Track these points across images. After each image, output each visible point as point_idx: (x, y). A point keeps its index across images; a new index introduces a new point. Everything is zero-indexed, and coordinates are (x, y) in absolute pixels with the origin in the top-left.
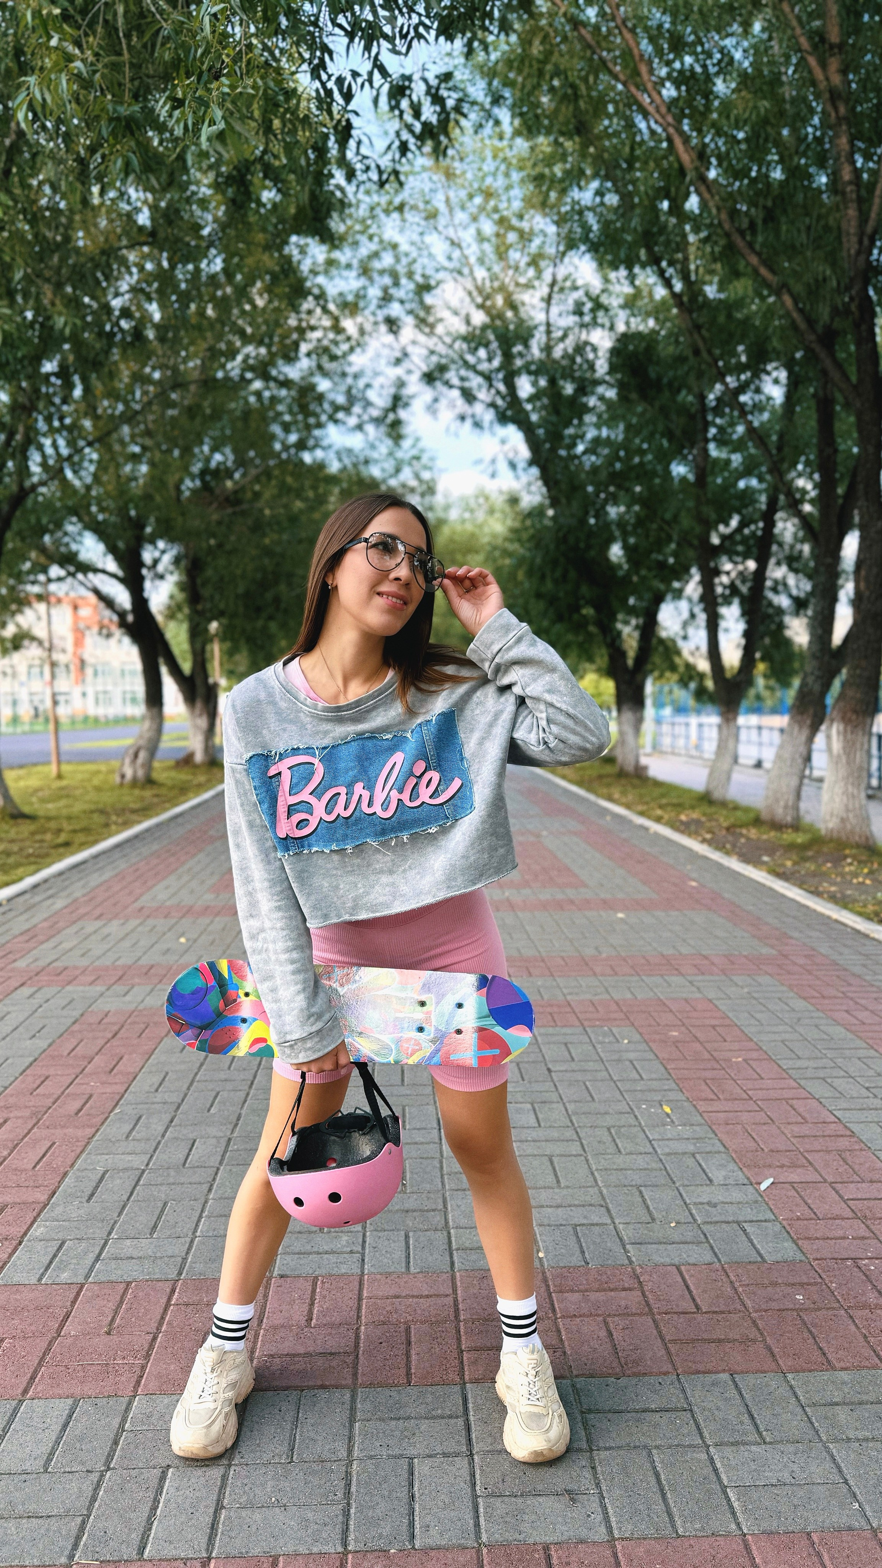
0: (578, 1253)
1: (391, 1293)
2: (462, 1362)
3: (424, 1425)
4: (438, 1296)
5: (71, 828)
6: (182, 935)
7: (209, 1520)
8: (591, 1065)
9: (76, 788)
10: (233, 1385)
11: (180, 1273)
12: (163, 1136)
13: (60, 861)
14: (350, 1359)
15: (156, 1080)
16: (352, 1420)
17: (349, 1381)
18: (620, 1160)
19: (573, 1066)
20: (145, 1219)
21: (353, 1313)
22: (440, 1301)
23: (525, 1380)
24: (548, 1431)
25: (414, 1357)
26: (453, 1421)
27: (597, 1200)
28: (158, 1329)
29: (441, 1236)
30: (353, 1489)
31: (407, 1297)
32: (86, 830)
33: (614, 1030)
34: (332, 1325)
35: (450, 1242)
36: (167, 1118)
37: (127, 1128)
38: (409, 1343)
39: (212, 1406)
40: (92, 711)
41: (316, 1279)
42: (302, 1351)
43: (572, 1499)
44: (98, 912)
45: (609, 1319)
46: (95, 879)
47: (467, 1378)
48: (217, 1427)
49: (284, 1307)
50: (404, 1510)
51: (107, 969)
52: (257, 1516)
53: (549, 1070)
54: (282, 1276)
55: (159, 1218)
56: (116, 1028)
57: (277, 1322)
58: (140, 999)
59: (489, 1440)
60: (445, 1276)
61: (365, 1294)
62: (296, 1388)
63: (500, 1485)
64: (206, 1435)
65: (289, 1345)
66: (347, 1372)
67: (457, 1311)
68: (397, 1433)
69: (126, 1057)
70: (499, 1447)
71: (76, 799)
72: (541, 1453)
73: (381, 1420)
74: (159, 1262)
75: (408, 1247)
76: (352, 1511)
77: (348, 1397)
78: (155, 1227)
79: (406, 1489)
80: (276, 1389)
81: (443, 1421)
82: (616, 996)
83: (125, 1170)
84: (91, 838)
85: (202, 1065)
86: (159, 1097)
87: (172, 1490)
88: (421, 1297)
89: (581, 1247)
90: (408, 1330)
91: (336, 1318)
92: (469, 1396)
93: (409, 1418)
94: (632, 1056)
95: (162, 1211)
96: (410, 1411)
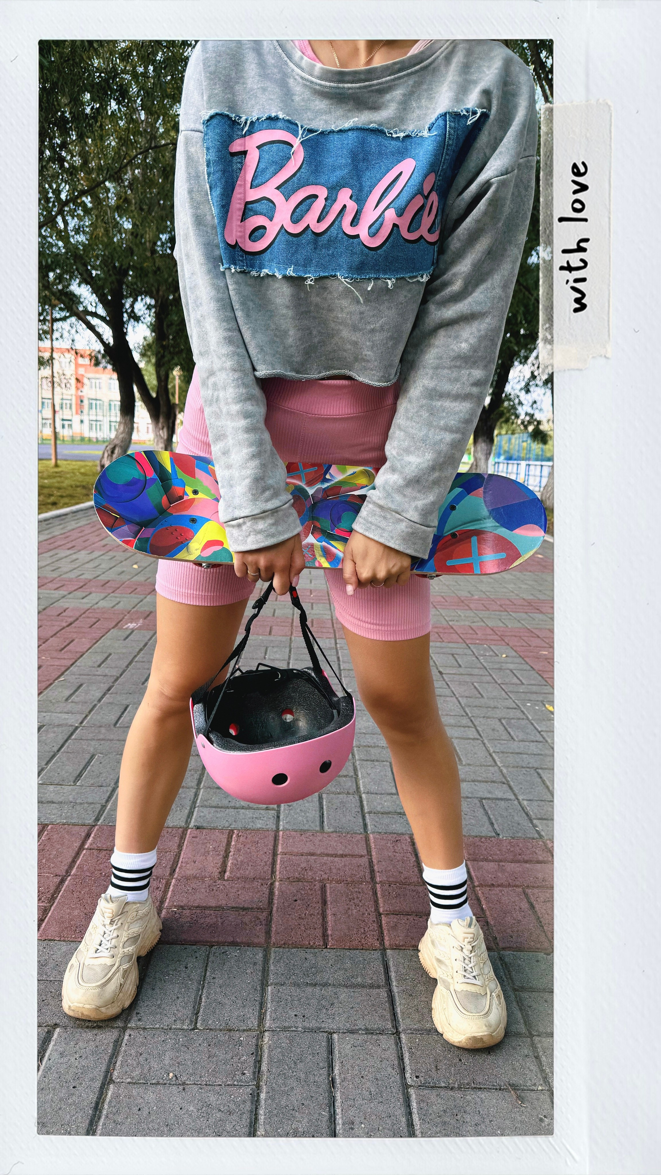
0: (487, 824)
1: (306, 850)
2: (381, 926)
3: (344, 994)
4: (352, 856)
5: (59, 494)
6: (136, 563)
7: (93, 1097)
8: (476, 671)
9: (68, 473)
10: (134, 939)
11: (97, 819)
12: (100, 701)
13: (46, 512)
14: (263, 916)
15: (100, 658)
16: (264, 984)
17: (262, 939)
18: (514, 746)
19: (461, 670)
20: (71, 769)
21: (268, 868)
22: (355, 861)
23: (459, 955)
24: (487, 1014)
25: (330, 918)
26: (375, 991)
27: (498, 777)
28: (68, 872)
29: (353, 800)
30: (264, 1068)
31: (322, 855)
32: (71, 496)
33: (493, 647)
34: (245, 879)
35: (362, 806)
36: (106, 687)
37: (67, 693)
38: (324, 903)
39: (109, 962)
40: (87, 434)
41: (231, 832)
42: (213, 903)
43: (519, 1097)
44: (70, 545)
45: (529, 891)
46: (73, 525)
47: (387, 943)
48: (112, 986)
49: (198, 858)
50: (323, 1099)
51: (71, 580)
52: (151, 1096)
53: (440, 672)
54: (198, 828)
55: (85, 768)
56: (71, 620)
57: (189, 873)
58: (95, 602)
59: (417, 1016)
60: (359, 837)
61: (280, 849)
62: (204, 943)
63: (433, 1073)
64: (100, 995)
65: (201, 897)
66: (260, 930)
67: (372, 871)
68: (314, 1001)
69: (76, 640)
70: (428, 1026)
71: (66, 478)
72: (481, 1039)
73: (296, 985)
74: (78, 807)
75: (321, 808)
76: (263, 1096)
77: (260, 956)
78: (80, 775)
79: (324, 1072)
80: (183, 943)
81: (365, 991)
82: (490, 624)
83: (59, 726)
84: (73, 501)
85: (141, 650)
86: (100, 671)
87: (56, 1055)
88: (336, 856)
89: (489, 818)
90: (323, 889)
91: (250, 872)
92: (391, 964)
93: (325, 985)
94: (511, 666)
95: (89, 762)
96: (327, 976)
